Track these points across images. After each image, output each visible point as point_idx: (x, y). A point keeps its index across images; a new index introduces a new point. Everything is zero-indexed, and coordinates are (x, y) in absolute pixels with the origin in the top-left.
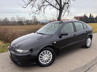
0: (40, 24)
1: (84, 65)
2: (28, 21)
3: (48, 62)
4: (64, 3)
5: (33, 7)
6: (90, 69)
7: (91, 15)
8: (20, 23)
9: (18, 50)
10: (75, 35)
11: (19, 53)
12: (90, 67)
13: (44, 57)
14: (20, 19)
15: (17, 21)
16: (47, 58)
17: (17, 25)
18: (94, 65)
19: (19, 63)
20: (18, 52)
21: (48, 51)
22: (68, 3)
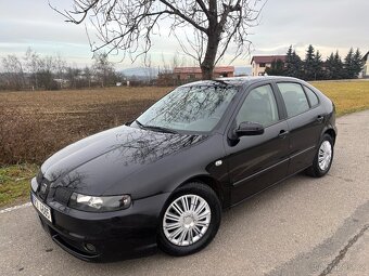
0: (125, 84)
1: (321, 242)
2: (77, 72)
3: (195, 239)
4: (224, 5)
5: (109, 19)
6: (347, 256)
7: (311, 50)
8: (44, 80)
9: (82, 199)
10: (282, 131)
11: (86, 208)
12: (346, 249)
13: (180, 219)
14: (41, 64)
15: (28, 70)
16: (192, 224)
17: (28, 89)
18: (357, 237)
19: (91, 247)
20: (81, 204)
21: (195, 198)
22: (238, 8)
